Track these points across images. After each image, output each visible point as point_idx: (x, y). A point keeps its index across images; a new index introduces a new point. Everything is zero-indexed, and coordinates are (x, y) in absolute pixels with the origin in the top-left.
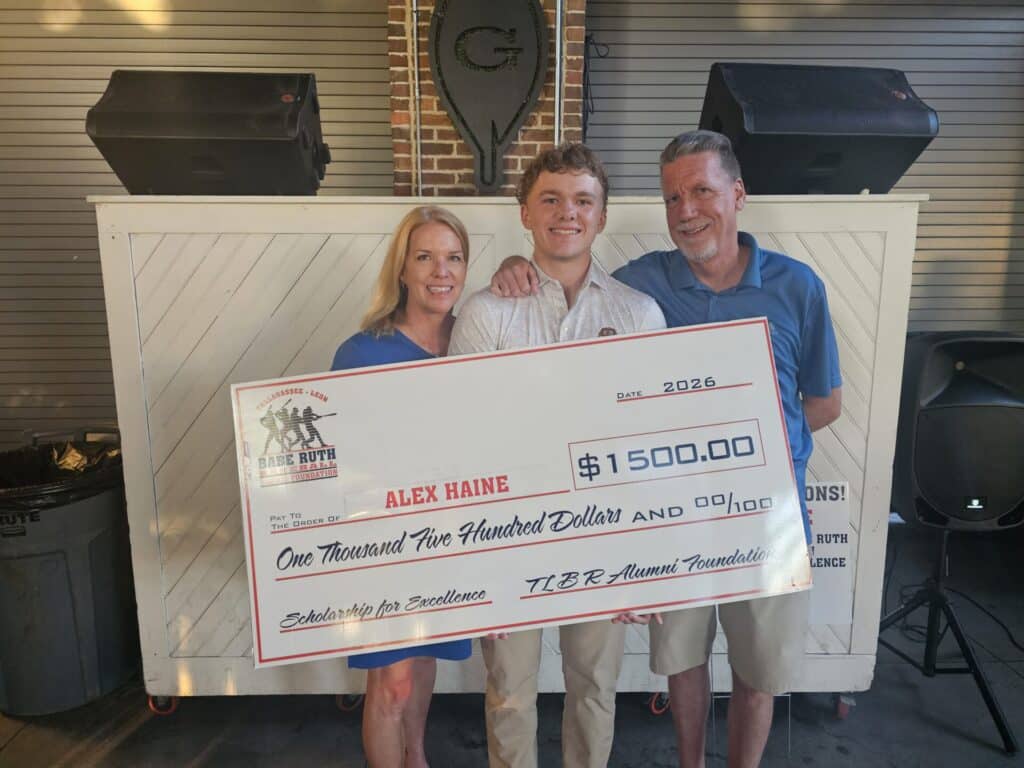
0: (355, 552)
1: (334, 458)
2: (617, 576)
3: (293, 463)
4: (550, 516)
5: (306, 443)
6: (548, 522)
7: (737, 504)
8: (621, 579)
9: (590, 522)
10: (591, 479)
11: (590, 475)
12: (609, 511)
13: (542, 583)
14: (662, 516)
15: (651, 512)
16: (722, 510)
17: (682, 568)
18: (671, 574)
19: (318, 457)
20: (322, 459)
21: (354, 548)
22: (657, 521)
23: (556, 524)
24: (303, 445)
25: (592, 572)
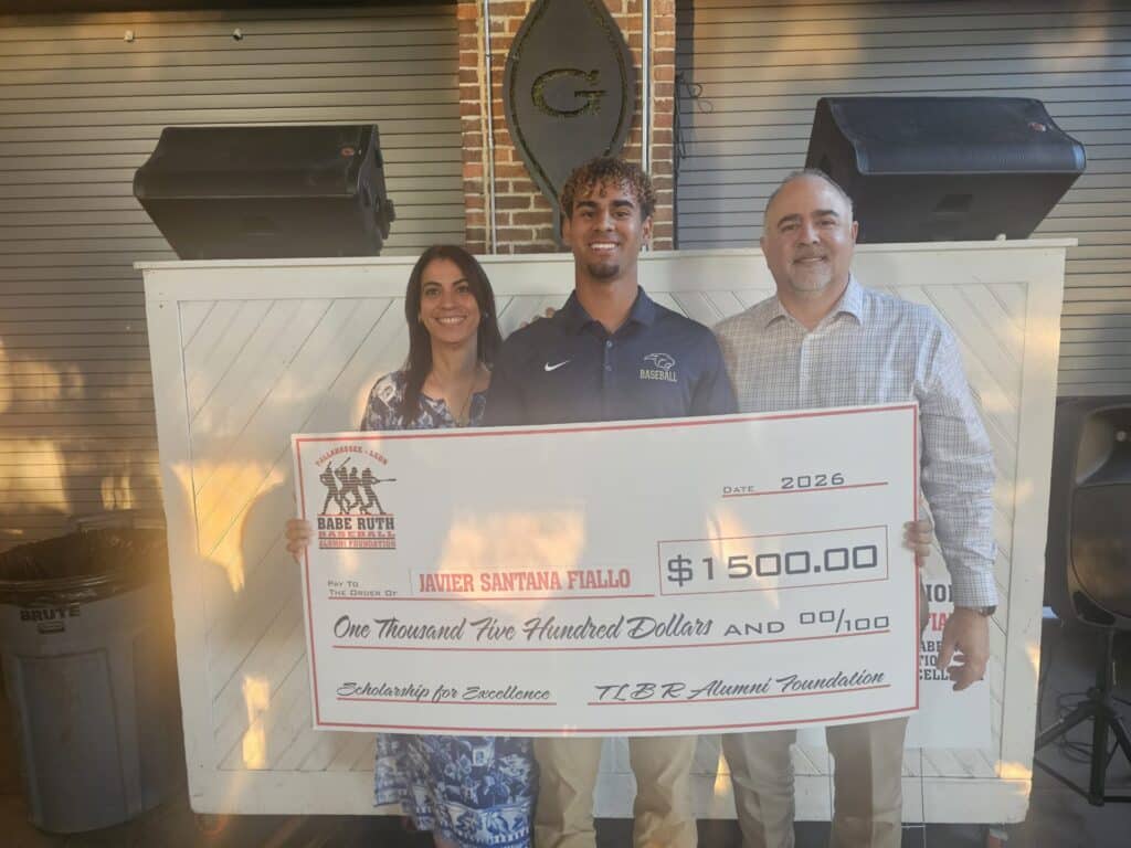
0: (412, 632)
1: (393, 528)
2: (699, 691)
3: (350, 528)
4: (629, 621)
5: (364, 508)
6: (626, 628)
7: (848, 622)
8: (703, 695)
9: (674, 631)
10: (681, 585)
11: (681, 580)
12: (698, 621)
13: (613, 692)
14: (760, 632)
15: (747, 626)
16: (830, 628)
17: (775, 688)
18: (762, 694)
19: (377, 525)
20: (380, 527)
21: (411, 627)
22: (753, 635)
23: (635, 630)
24: (361, 509)
25: (672, 685)
